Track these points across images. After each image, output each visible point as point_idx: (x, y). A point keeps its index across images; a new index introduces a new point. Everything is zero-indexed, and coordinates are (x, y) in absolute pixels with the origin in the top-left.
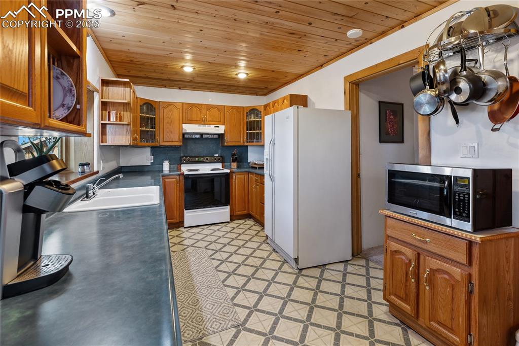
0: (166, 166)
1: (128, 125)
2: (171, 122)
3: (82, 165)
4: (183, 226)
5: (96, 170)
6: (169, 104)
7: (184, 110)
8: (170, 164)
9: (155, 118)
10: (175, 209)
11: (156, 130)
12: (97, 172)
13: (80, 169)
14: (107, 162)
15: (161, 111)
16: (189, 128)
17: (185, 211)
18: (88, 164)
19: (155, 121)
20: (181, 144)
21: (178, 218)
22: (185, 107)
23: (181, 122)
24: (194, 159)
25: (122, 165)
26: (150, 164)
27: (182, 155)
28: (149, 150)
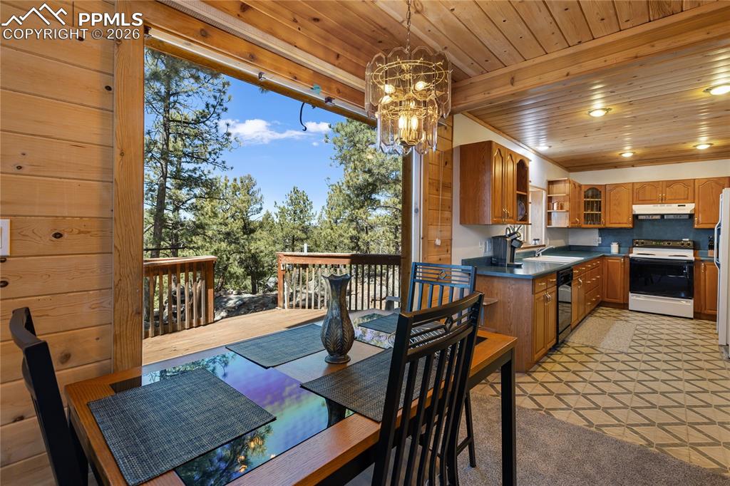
0: (614, 248)
1: (567, 211)
2: (619, 203)
3: (535, 240)
4: (628, 309)
5: (543, 244)
6: (617, 186)
7: (635, 190)
8: (619, 246)
9: (600, 201)
10: (619, 290)
11: (602, 213)
12: (544, 246)
13: (533, 242)
14: (554, 239)
15: (608, 194)
16: (639, 209)
17: (630, 294)
18: (538, 240)
19: (600, 204)
20: (631, 226)
21: (622, 299)
22: (636, 187)
23: (631, 203)
24: (649, 243)
25: (570, 244)
26: (597, 245)
27: (635, 238)
28: (597, 231)
